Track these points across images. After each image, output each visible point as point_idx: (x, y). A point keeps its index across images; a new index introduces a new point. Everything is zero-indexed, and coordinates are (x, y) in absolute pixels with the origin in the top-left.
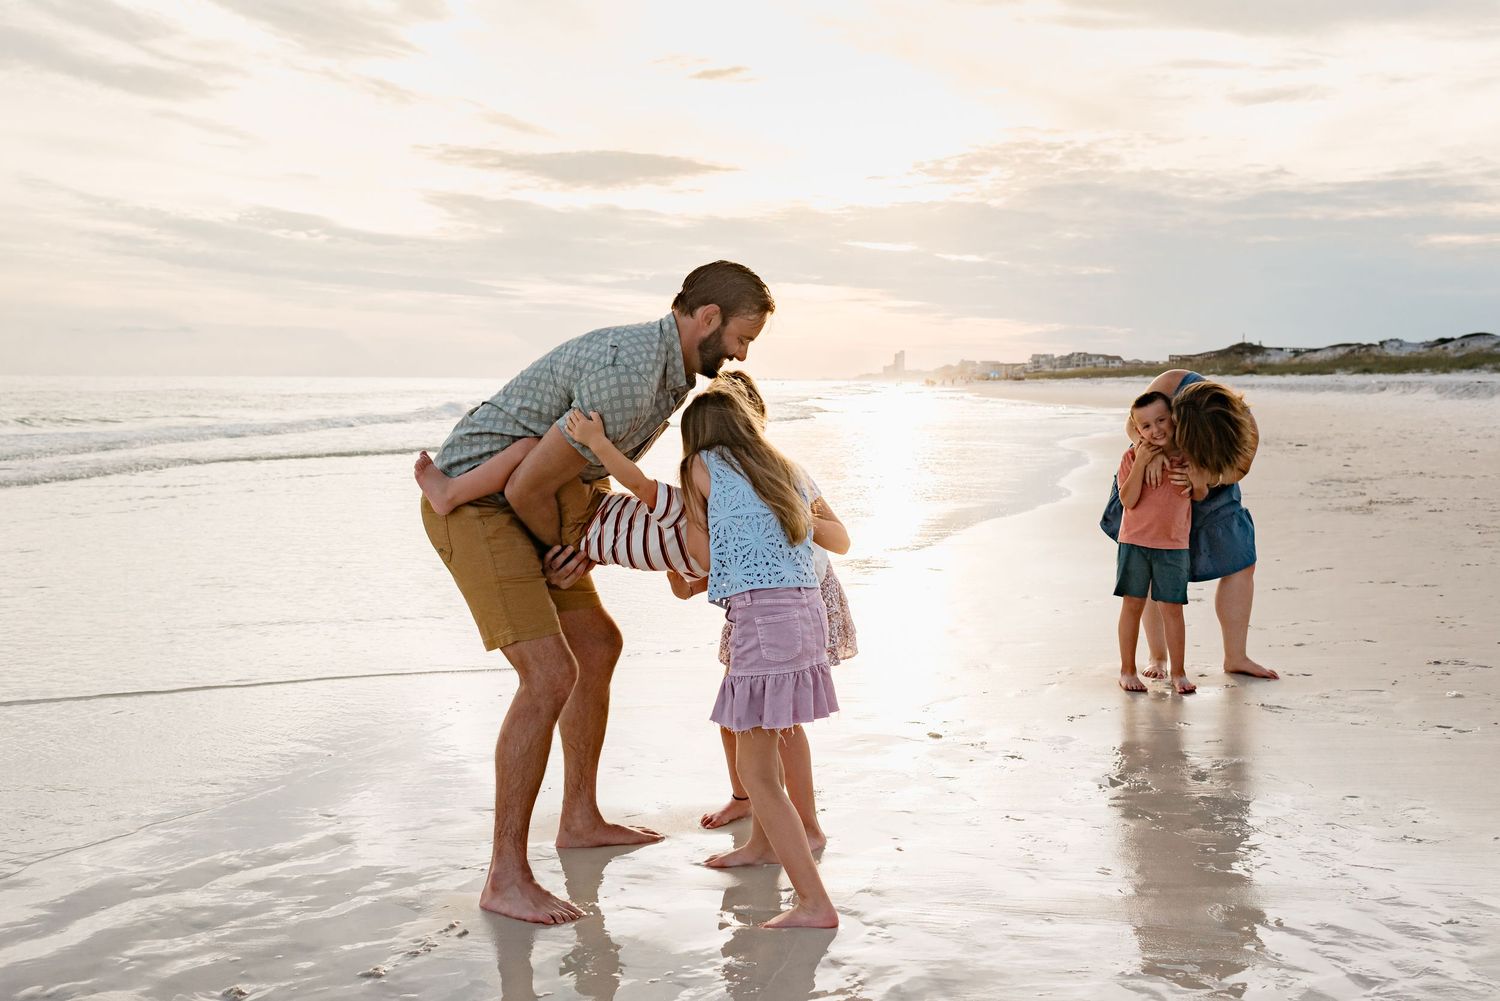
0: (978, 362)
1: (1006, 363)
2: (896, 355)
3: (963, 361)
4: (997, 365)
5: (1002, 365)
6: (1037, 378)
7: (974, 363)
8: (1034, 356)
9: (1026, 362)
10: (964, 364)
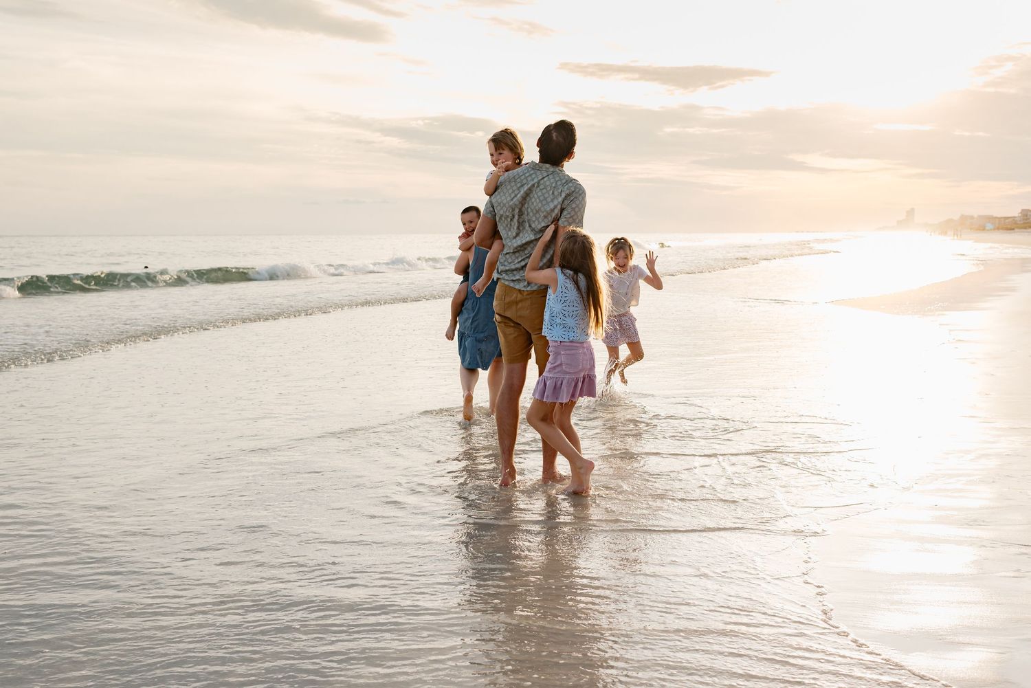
0: (976, 216)
1: (999, 216)
2: (908, 212)
3: (962, 215)
4: (991, 219)
5: (996, 218)
6: (1025, 228)
7: (972, 217)
8: (1023, 210)
9: (1017, 215)
10: (964, 218)
